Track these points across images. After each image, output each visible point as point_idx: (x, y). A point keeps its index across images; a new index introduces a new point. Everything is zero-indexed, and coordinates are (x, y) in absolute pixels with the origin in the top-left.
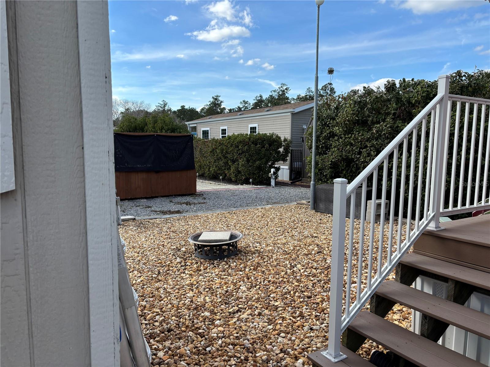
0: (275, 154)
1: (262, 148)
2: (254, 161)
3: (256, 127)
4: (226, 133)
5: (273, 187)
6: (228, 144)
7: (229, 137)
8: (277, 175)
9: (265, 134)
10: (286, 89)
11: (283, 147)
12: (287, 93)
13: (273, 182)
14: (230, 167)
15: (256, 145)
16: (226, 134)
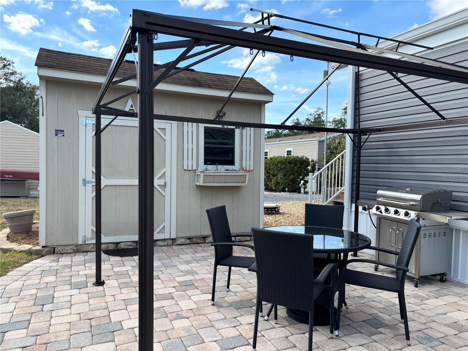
0: (305, 171)
1: (295, 166)
2: (289, 175)
3: (291, 151)
4: (267, 154)
5: (303, 194)
6: (270, 163)
7: (271, 159)
8: (306, 186)
9: (298, 156)
10: (322, 113)
11: (311, 166)
12: (323, 116)
13: (302, 190)
14: (271, 179)
15: (291, 164)
16: (267, 156)
